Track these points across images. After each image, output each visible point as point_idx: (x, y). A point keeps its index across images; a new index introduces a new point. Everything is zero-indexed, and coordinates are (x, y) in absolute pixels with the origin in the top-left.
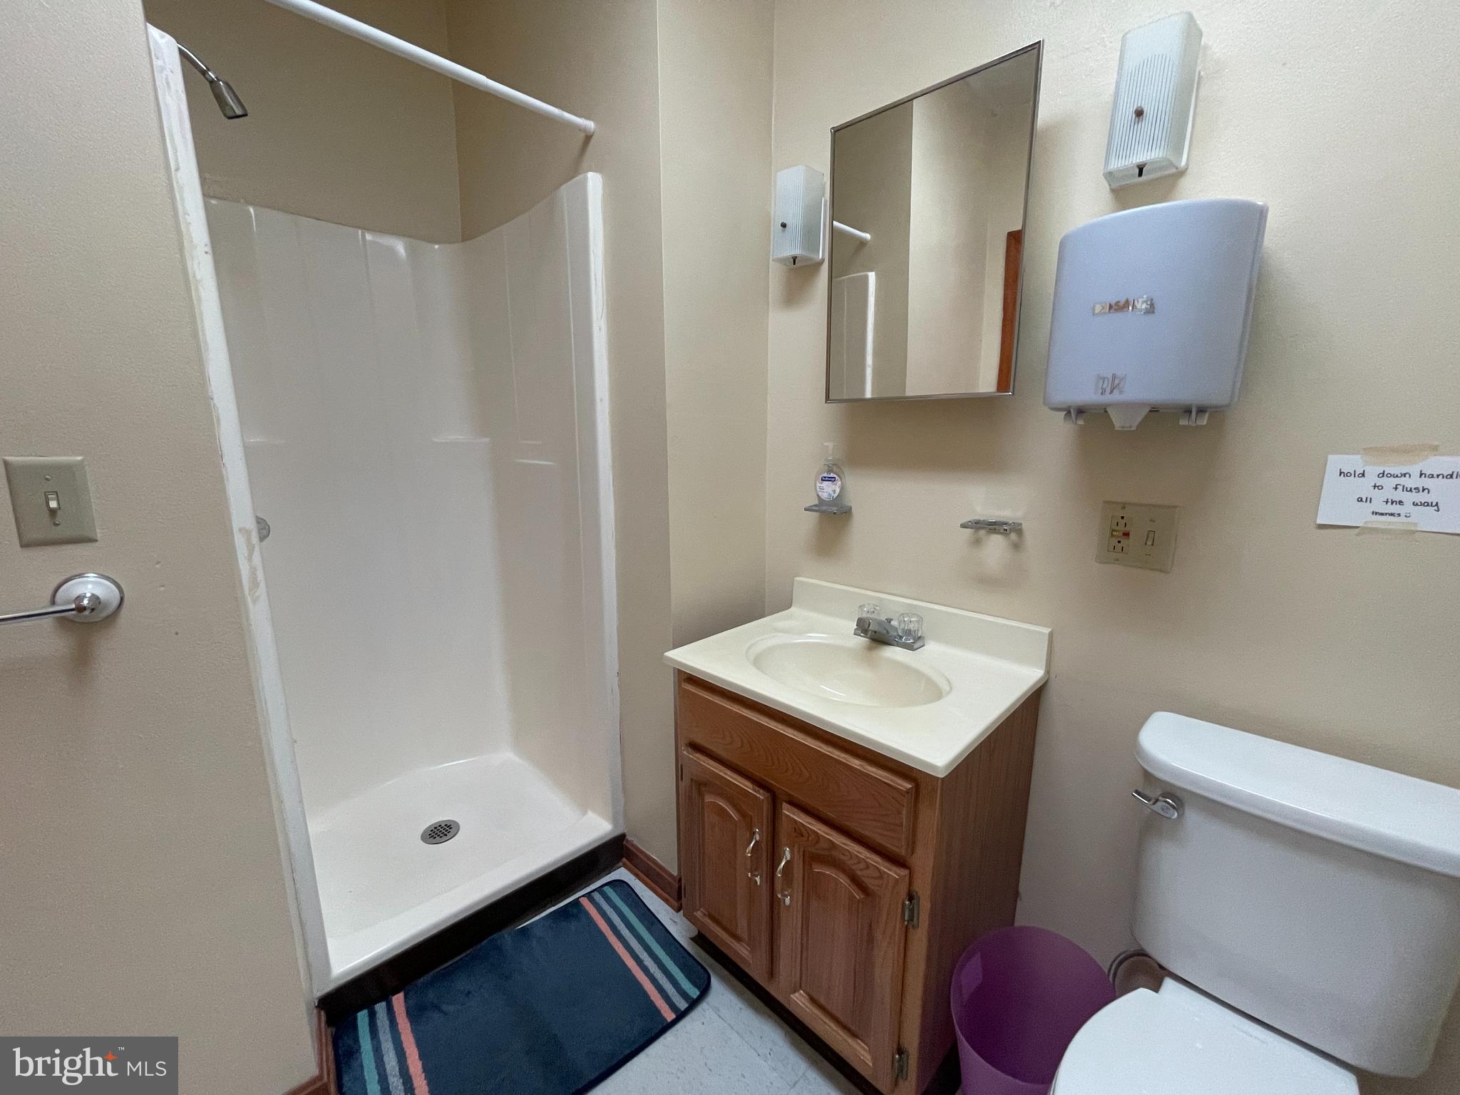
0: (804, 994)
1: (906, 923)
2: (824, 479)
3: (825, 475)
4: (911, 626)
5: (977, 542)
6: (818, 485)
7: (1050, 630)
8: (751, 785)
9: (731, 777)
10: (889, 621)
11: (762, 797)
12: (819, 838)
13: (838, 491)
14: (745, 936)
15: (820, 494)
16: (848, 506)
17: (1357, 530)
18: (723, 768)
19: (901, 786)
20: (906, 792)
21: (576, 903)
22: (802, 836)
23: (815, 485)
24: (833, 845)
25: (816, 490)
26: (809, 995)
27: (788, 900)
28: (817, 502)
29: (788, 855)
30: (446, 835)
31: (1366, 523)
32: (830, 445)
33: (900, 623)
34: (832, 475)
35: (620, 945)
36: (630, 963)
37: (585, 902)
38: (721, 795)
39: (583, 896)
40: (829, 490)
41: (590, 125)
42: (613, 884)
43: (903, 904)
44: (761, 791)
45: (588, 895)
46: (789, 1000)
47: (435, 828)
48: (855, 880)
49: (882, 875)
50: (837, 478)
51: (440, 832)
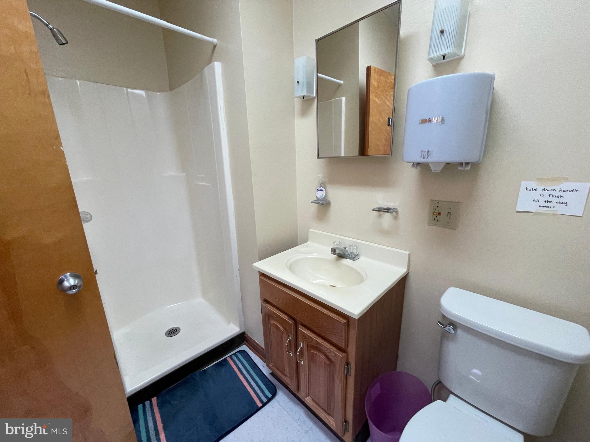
0: (310, 398)
1: (346, 374)
2: (318, 190)
3: (319, 188)
4: (354, 251)
5: (380, 216)
6: (316, 192)
7: (409, 252)
8: (287, 318)
9: (279, 314)
10: (345, 248)
11: (291, 322)
12: (312, 340)
13: (324, 195)
14: (288, 375)
15: (317, 196)
16: (329, 201)
17: (532, 214)
18: (276, 310)
19: (342, 321)
20: (344, 324)
21: (225, 360)
22: (306, 338)
23: (315, 193)
24: (318, 343)
25: (315, 194)
26: (312, 398)
27: (302, 363)
28: (316, 199)
29: (302, 346)
30: (175, 333)
31: (536, 210)
32: (320, 175)
33: (349, 249)
34: (322, 188)
35: (242, 376)
36: (245, 384)
37: (229, 359)
38: (276, 320)
39: (228, 357)
40: (321, 194)
41: (215, 41)
42: (240, 352)
43: (344, 367)
44: (291, 320)
45: (230, 357)
46: (305, 399)
47: (171, 330)
48: (326, 356)
49: (336, 355)
50: (324, 189)
51: (173, 332)
